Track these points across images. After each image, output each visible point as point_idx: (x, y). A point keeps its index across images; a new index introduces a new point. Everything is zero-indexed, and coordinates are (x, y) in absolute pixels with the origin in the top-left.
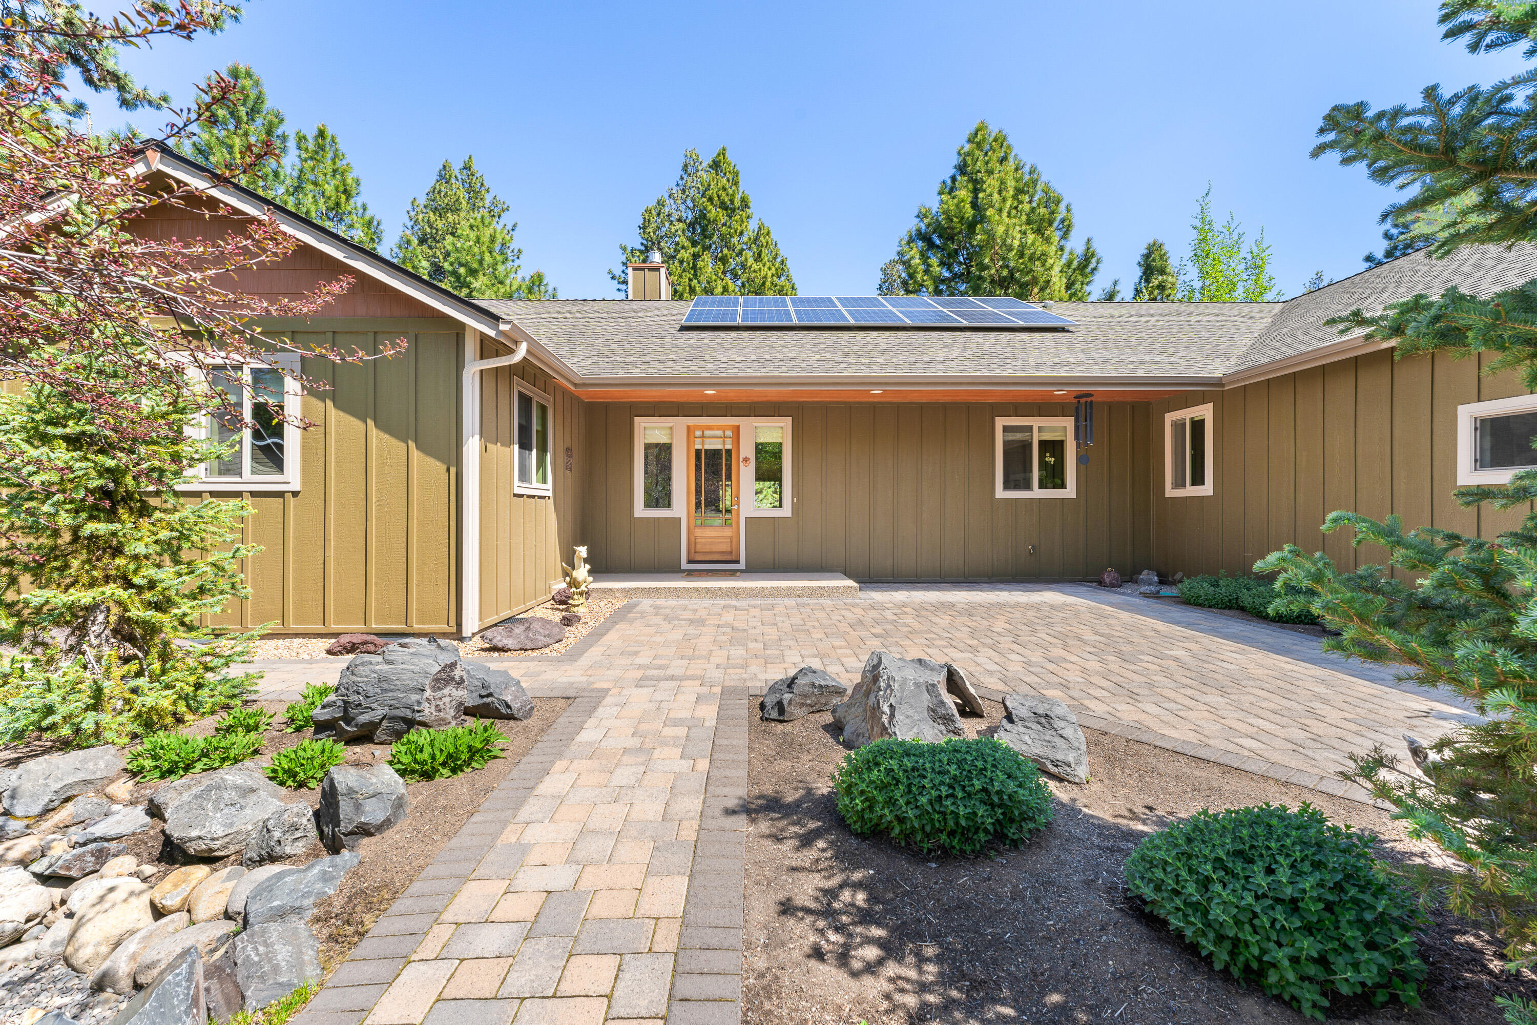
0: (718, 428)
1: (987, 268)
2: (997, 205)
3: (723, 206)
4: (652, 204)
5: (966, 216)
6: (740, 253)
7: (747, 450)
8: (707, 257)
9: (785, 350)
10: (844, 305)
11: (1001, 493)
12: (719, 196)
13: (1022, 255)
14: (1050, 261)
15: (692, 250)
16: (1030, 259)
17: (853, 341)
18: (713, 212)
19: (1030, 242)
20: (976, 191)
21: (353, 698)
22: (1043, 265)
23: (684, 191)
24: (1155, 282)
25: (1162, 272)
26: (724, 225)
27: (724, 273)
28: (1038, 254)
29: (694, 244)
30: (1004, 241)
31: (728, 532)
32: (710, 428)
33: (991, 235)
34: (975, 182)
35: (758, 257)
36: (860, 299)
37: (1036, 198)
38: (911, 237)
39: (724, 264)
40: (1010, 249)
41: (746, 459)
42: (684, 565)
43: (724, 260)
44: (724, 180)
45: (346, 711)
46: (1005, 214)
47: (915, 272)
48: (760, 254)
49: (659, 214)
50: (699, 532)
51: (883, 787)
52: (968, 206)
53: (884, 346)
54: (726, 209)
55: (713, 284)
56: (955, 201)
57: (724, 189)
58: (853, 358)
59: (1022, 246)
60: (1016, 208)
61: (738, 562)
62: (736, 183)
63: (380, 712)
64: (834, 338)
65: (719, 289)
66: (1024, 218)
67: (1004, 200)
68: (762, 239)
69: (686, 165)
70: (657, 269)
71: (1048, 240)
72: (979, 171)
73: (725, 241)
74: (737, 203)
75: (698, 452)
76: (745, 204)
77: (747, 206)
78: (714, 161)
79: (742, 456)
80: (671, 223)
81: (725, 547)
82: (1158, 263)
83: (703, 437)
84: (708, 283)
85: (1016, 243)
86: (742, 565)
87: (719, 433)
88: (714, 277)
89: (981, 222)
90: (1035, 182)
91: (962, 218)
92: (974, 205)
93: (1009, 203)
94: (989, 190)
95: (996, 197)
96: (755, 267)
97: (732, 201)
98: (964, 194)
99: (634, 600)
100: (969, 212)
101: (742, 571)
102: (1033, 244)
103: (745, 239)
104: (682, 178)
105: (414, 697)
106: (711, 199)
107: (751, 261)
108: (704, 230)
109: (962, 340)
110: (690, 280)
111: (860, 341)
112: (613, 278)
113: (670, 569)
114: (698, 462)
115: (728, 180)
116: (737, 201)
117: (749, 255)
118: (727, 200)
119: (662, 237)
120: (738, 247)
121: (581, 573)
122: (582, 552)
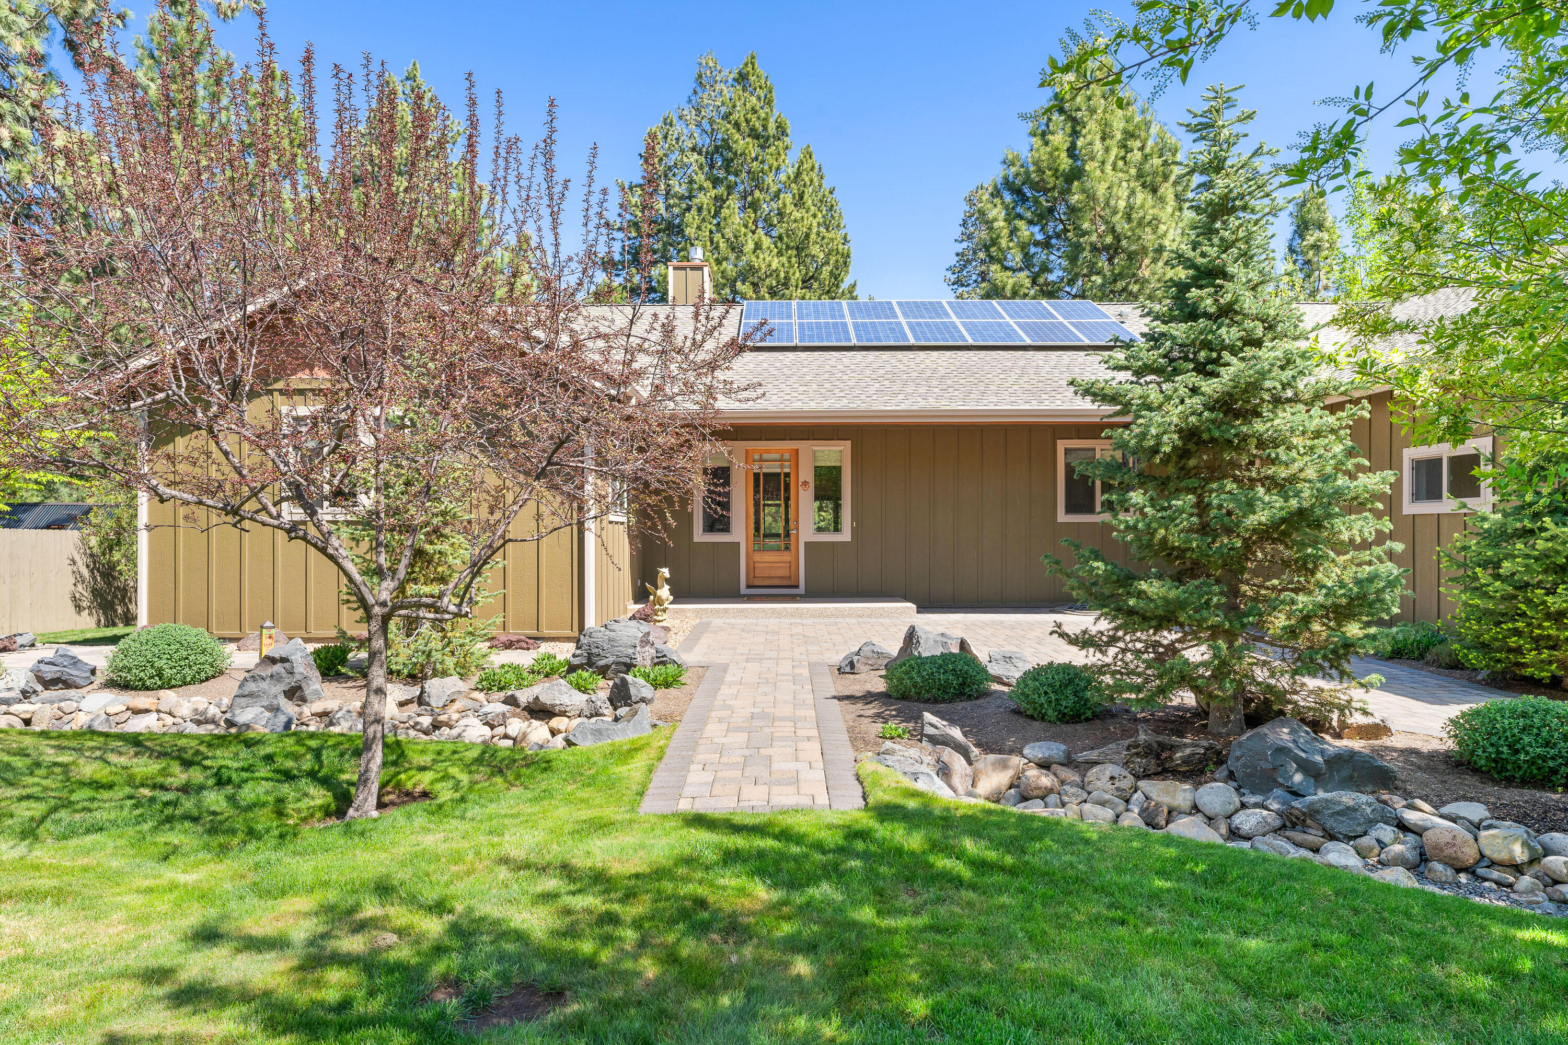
0: (777, 451)
1: (1085, 233)
2: (1099, 157)
3: (754, 134)
4: (656, 126)
5: (1062, 167)
6: (777, 196)
7: (806, 474)
8: (734, 203)
9: (845, 377)
10: (905, 315)
11: (1062, 517)
12: (747, 121)
13: (1129, 219)
14: (1163, 228)
15: (713, 193)
16: (1140, 224)
17: (912, 364)
18: (741, 143)
19: (1138, 202)
20: (1075, 134)
21: (595, 651)
22: (1154, 232)
23: (698, 111)
24: (1310, 239)
25: (1320, 227)
26: (756, 159)
27: (755, 222)
28: (1148, 218)
29: (716, 182)
30: (1107, 204)
31: (786, 557)
32: (768, 451)
33: (1091, 196)
34: (1074, 120)
35: (799, 201)
36: (923, 303)
37: (1150, 143)
38: (995, 187)
39: (755, 211)
40: (1115, 212)
41: (805, 483)
42: (743, 590)
43: (755, 206)
44: (754, 99)
45: (589, 659)
46: (1108, 168)
47: (998, 237)
48: (801, 197)
49: (666, 137)
50: (757, 557)
51: (907, 673)
52: (1064, 155)
53: (942, 371)
54: (757, 137)
55: (742, 239)
56: (1048, 149)
57: (754, 111)
58: (909, 389)
59: (1130, 208)
60: (1123, 158)
61: (797, 587)
62: (769, 102)
63: (611, 659)
64: (893, 361)
65: (750, 246)
66: (1133, 171)
67: (1107, 150)
68: (804, 176)
69: (700, 76)
70: (700, 268)
71: (1162, 200)
72: (1079, 109)
73: (757, 182)
74: (772, 129)
75: (757, 476)
76: (782, 130)
77: (784, 133)
78: (740, 73)
79: (801, 480)
80: (682, 151)
81: (784, 572)
82: (1314, 215)
83: (761, 460)
84: (736, 237)
85: (1122, 204)
86: (802, 590)
87: (777, 456)
88: (743, 230)
89: (1079, 179)
90: (1148, 124)
91: (1057, 170)
92: (1072, 151)
93: (1114, 152)
94: (1089, 137)
95: (1098, 146)
96: (797, 215)
97: (765, 127)
98: (1059, 139)
99: (705, 620)
100: (1065, 162)
101: (801, 596)
102: (1142, 206)
103: (783, 177)
104: (695, 92)
105: (631, 651)
106: (737, 125)
107: (790, 208)
108: (728, 163)
109: (1022, 363)
110: (711, 232)
111: (918, 365)
113: (730, 594)
114: (757, 486)
115: (759, 98)
116: (772, 126)
117: (787, 198)
118: (758, 125)
119: (670, 168)
120: (774, 189)
121: (664, 592)
122: (665, 572)
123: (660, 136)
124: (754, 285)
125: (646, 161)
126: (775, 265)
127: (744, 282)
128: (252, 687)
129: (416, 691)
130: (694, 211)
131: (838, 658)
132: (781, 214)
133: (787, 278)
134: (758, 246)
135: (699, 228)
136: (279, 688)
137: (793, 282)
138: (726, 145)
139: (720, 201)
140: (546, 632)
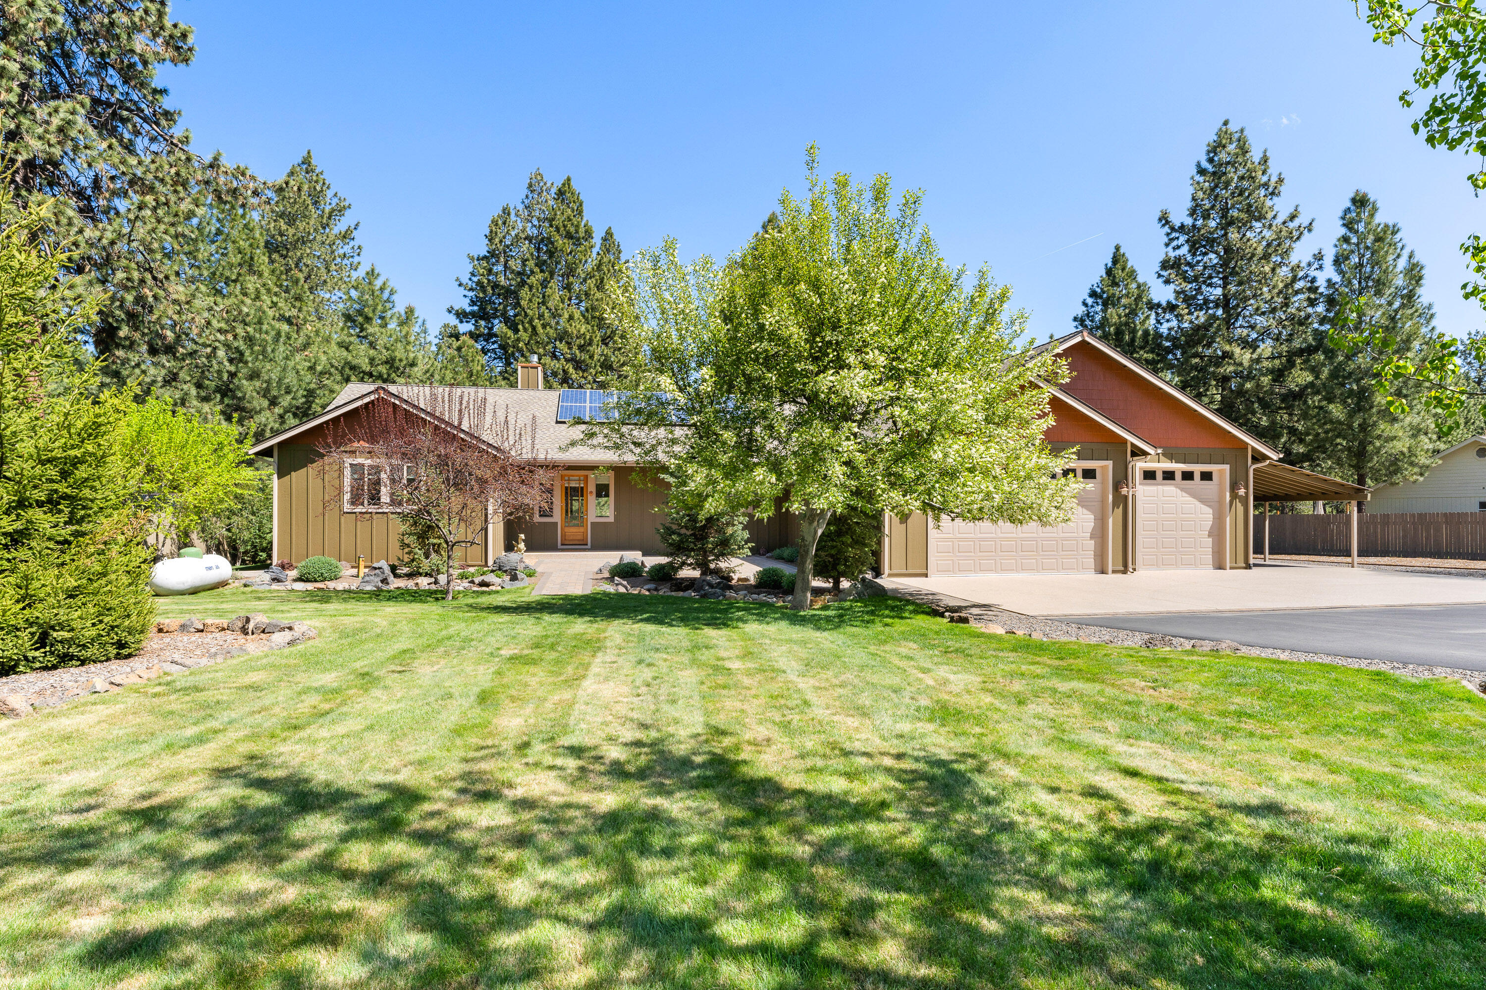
0: (577, 477)
3: (569, 236)
6: (584, 281)
7: (592, 486)
8: (555, 284)
12: (565, 226)
15: (540, 276)
18: (560, 242)
21: (502, 564)
23: (529, 210)
26: (571, 253)
27: (569, 299)
29: (542, 268)
31: (582, 530)
32: (573, 477)
39: (569, 291)
41: (591, 490)
42: (559, 546)
43: (569, 287)
44: (569, 210)
45: (499, 567)
49: (504, 223)
50: (567, 530)
54: (571, 238)
57: (570, 219)
61: (587, 545)
62: (580, 213)
63: (508, 568)
65: (566, 316)
69: (531, 183)
70: (536, 367)
73: (571, 270)
74: (582, 234)
75: (567, 488)
76: (588, 233)
77: (590, 236)
78: (560, 190)
79: (589, 490)
80: (517, 237)
81: (580, 537)
83: (568, 481)
86: (589, 546)
87: (577, 479)
88: (561, 304)
97: (577, 232)
99: (541, 560)
101: (587, 549)
103: (589, 268)
104: (527, 197)
105: (516, 565)
106: (557, 228)
107: (593, 290)
108: (551, 254)
112: (460, 285)
113: (554, 548)
114: (566, 493)
115: (573, 211)
116: (582, 230)
117: (591, 283)
118: (572, 230)
119: (508, 246)
120: (583, 276)
121: (522, 546)
122: (522, 536)
123: (500, 222)
124: (568, 343)
125: (490, 240)
126: (583, 330)
127: (561, 341)
128: (367, 579)
129: (433, 580)
130: (526, 288)
131: (596, 569)
132: (587, 294)
133: (591, 340)
134: (571, 318)
135: (530, 300)
136: (379, 579)
137: (595, 340)
138: (549, 241)
139: (544, 284)
140: (470, 563)
